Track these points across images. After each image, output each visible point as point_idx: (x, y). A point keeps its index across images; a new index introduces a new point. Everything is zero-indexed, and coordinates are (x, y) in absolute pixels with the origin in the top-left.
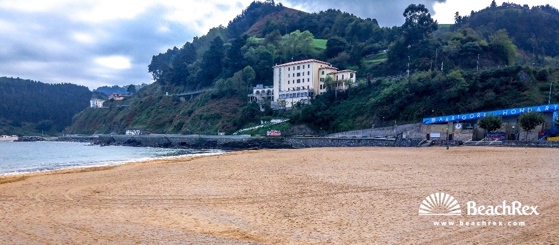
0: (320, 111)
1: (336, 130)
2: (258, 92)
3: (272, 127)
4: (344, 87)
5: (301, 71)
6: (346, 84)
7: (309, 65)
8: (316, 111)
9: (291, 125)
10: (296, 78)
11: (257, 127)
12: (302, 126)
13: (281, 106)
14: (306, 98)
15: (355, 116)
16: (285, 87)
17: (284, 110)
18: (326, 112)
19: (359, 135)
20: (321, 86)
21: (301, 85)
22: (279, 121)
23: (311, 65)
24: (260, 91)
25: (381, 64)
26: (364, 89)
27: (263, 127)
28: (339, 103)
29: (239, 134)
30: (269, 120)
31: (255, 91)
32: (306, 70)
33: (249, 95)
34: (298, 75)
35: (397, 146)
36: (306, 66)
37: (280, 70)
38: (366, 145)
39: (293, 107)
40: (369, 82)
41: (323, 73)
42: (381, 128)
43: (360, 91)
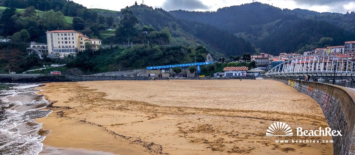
0: (86, 61)
1: (97, 71)
2: (34, 47)
3: (53, 69)
4: (97, 48)
5: (68, 37)
6: (98, 47)
7: (72, 34)
8: (84, 60)
9: (67, 68)
10: (64, 41)
11: (41, 69)
12: (76, 69)
13: (56, 57)
14: (74, 53)
15: (108, 64)
16: (56, 45)
17: (59, 59)
18: (90, 61)
19: (113, 74)
20: (81, 46)
21: (68, 45)
22: (57, 66)
23: (74, 34)
24: (36, 46)
25: (112, 37)
26: (109, 50)
27: (47, 69)
28: (96, 57)
29: (28, 73)
30: (50, 65)
31: (32, 46)
32: (71, 36)
33: (27, 48)
34: (66, 39)
35: (137, 80)
36: (71, 34)
37: (52, 35)
38: (119, 80)
39: (65, 57)
40: (112, 47)
41: (82, 39)
42: (125, 71)
43: (107, 51)
